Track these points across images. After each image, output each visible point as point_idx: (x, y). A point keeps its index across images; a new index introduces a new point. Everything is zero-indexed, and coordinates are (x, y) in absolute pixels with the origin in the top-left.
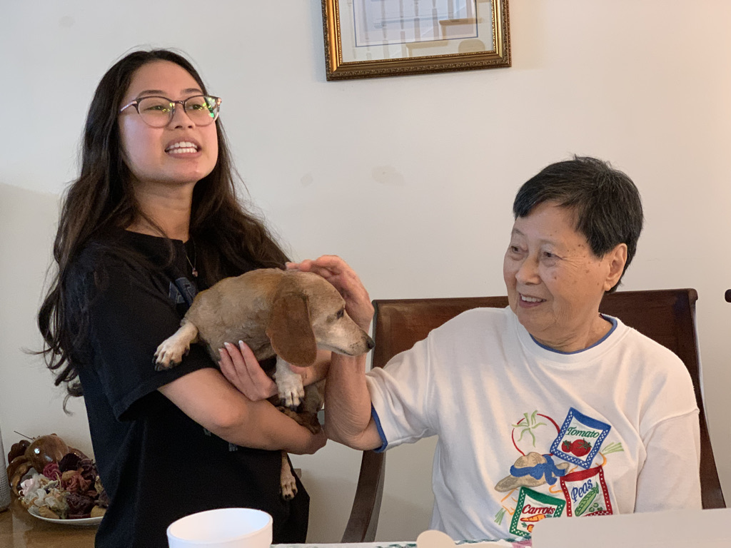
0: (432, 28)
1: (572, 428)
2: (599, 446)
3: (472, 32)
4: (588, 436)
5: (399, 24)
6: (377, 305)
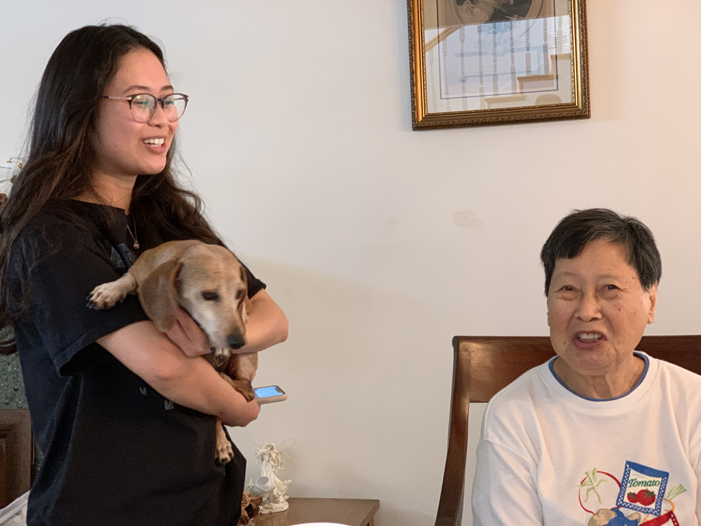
0: (510, 83)
1: (633, 480)
2: (663, 493)
3: (553, 86)
4: (650, 485)
5: (478, 78)
6: (457, 341)
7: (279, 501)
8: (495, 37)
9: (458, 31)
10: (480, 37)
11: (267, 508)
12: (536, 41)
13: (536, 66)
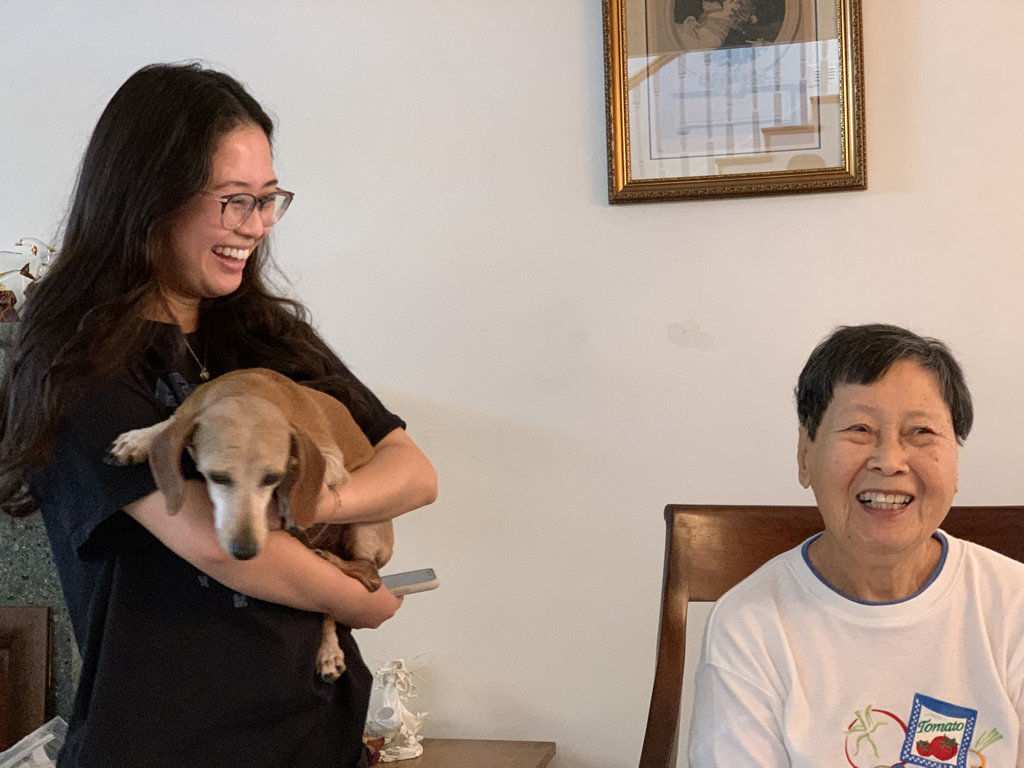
0: (752, 137)
1: (925, 722)
2: (969, 741)
3: (813, 142)
4: (949, 730)
5: (704, 130)
6: (671, 511)
7: (408, 743)
8: (729, 71)
9: (676, 60)
10: (708, 69)
11: (391, 754)
12: (790, 75)
13: (790, 112)
